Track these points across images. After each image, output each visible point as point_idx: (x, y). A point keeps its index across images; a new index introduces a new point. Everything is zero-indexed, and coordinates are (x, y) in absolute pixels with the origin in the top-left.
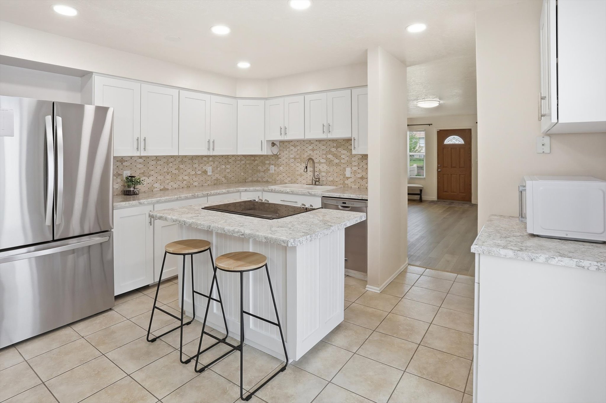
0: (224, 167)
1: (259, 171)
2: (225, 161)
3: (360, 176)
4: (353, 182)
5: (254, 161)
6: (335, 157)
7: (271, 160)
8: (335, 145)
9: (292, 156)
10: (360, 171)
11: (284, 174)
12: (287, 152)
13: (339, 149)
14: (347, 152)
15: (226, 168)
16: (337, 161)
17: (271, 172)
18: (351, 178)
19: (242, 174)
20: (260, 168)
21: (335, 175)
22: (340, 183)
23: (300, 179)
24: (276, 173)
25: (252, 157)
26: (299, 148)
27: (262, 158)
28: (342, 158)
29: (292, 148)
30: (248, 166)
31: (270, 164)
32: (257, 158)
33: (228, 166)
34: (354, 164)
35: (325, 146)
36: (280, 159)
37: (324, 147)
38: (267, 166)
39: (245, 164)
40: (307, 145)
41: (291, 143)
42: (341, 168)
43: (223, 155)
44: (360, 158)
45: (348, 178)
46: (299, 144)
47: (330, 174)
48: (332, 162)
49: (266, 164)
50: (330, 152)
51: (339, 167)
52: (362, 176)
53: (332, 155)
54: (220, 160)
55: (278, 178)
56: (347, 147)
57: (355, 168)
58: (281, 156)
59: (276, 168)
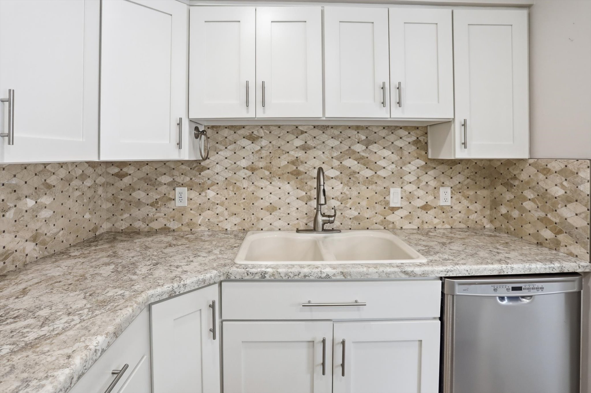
0: (30, 203)
1: (139, 203)
2: (36, 181)
3: (420, 203)
4: (406, 217)
5: (120, 176)
6: (364, 165)
7: (176, 173)
8: (363, 138)
9: (244, 163)
10: (421, 193)
11: (220, 209)
12: (228, 153)
13: (373, 148)
14: (393, 153)
15: (40, 207)
16: (368, 173)
17: (178, 204)
18: (401, 210)
19: (87, 216)
20: (139, 195)
21: (364, 203)
22: (375, 221)
23: (268, 218)
24: (193, 207)
25: (112, 167)
26: (264, 142)
27: (145, 169)
28: (379, 166)
29: (246, 142)
30: (100, 190)
31: (173, 185)
32: (130, 170)
33: (46, 200)
34: (408, 178)
35: (338, 140)
36: (208, 171)
37: (335, 143)
38: (163, 189)
39: (94, 187)
40: (290, 137)
41: (241, 132)
42: (379, 189)
43: (29, 164)
44: (422, 166)
45: (393, 209)
46: (265, 132)
47: (350, 202)
48: (357, 175)
49: (160, 184)
50: (351, 153)
51: (372, 187)
52: (425, 203)
53: (356, 160)
54: (14, 181)
55: (200, 220)
56: (392, 143)
57: (409, 188)
58: (208, 164)
59: (194, 194)
